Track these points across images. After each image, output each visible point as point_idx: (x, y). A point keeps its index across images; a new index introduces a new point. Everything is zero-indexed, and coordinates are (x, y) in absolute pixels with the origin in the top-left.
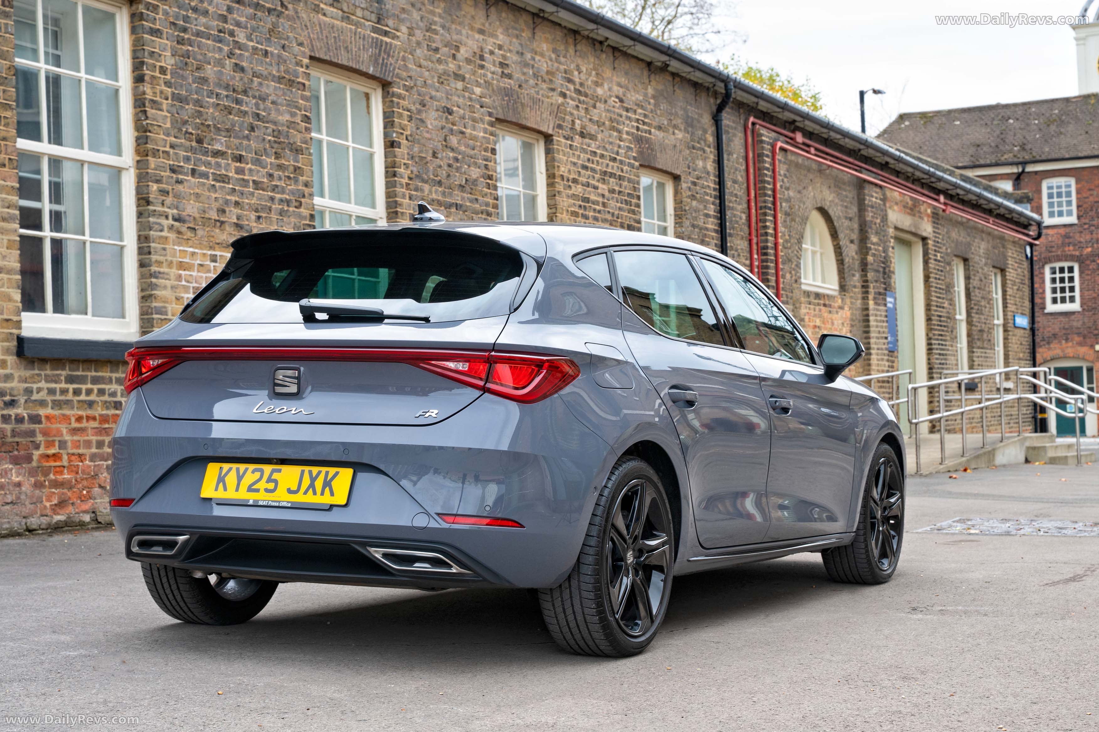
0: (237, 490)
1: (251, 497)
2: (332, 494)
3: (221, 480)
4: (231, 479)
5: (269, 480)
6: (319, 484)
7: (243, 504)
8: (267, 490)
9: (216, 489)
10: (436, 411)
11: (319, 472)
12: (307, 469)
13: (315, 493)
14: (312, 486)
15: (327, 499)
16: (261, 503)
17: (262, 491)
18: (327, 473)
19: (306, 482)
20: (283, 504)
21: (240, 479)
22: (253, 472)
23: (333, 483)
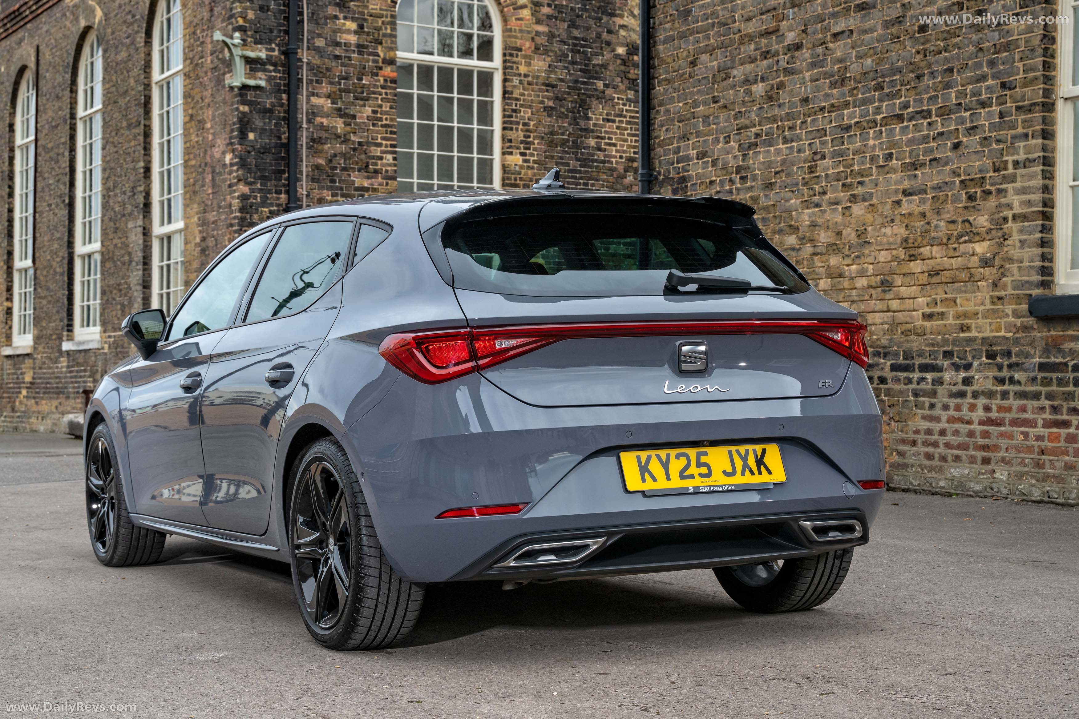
0: (668, 478)
1: (689, 484)
2: (770, 473)
3: (644, 469)
4: (655, 467)
5: (699, 465)
7: (683, 493)
8: (701, 475)
9: (644, 480)
10: (831, 381)
11: (747, 452)
12: (733, 448)
13: (752, 473)
14: (746, 465)
15: (766, 478)
16: (702, 490)
17: (697, 477)
18: (754, 451)
19: (738, 463)
20: (727, 488)
21: (666, 466)
22: (678, 457)
23: (766, 460)
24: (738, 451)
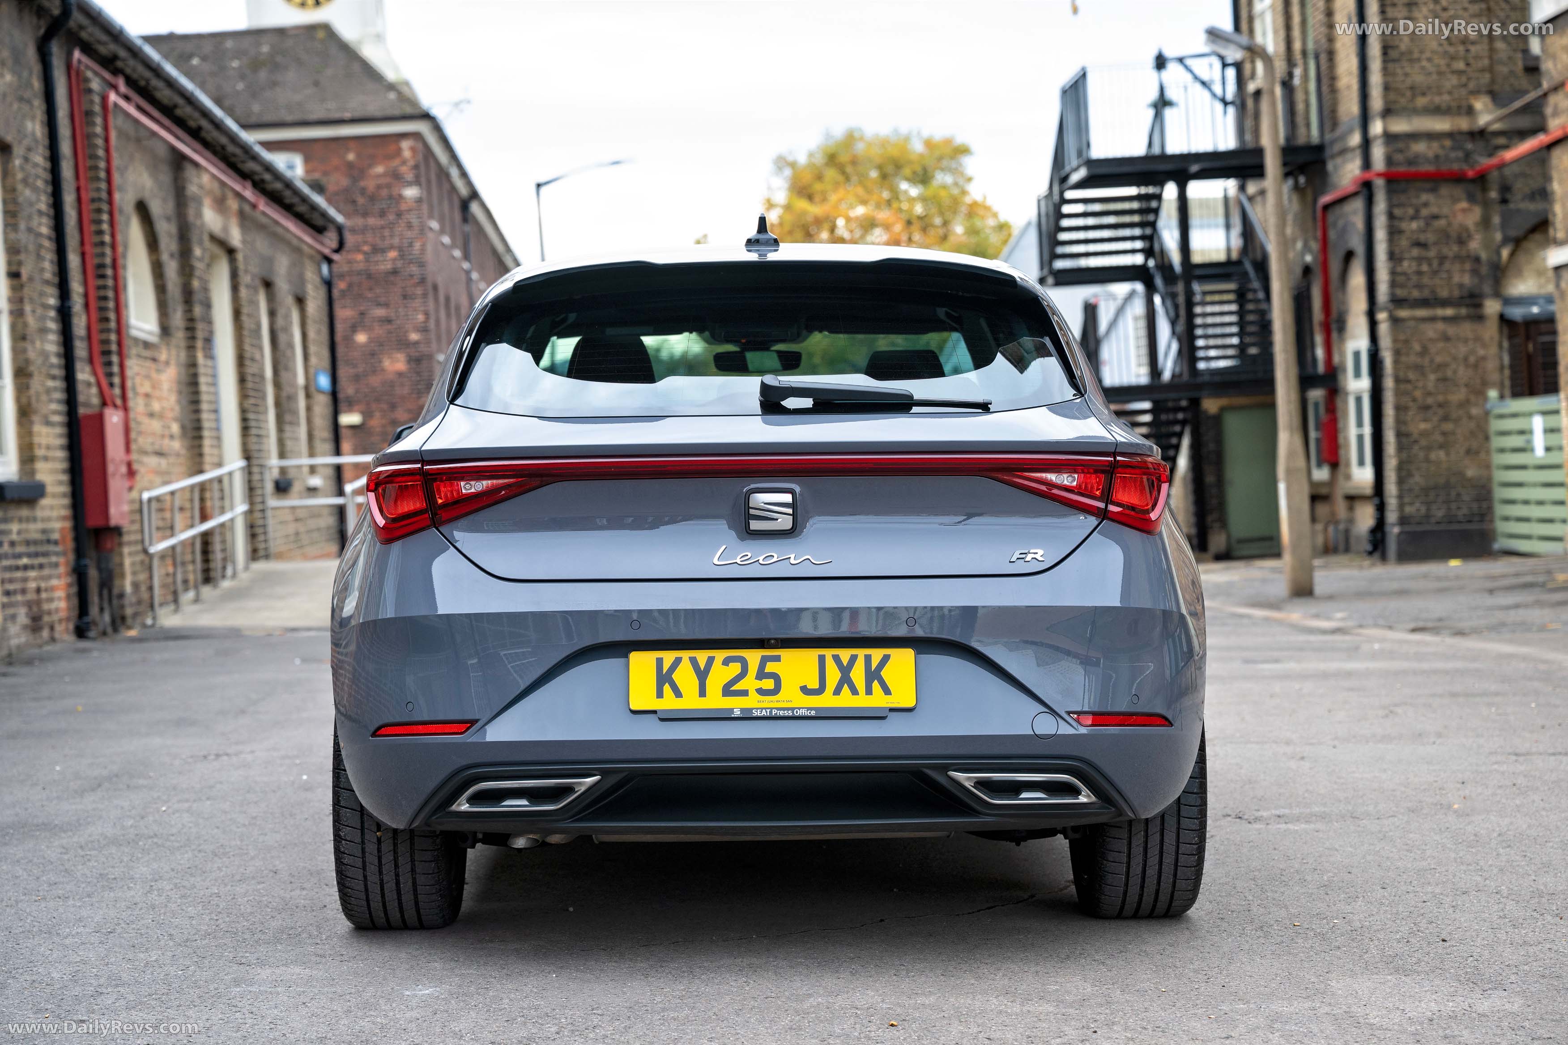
0: (702, 693)
1: (736, 704)
2: (887, 691)
3: (664, 678)
4: (685, 676)
5: (761, 675)
6: (858, 675)
7: (723, 717)
8: (761, 692)
9: (660, 694)
10: (1041, 552)
11: (853, 659)
12: (829, 653)
13: (855, 692)
14: (846, 679)
15: (878, 700)
16: (756, 713)
17: (753, 693)
18: (868, 658)
19: (833, 675)
20: (800, 713)
21: (702, 675)
22: (726, 662)
23: (883, 673)
24: (836, 658)
